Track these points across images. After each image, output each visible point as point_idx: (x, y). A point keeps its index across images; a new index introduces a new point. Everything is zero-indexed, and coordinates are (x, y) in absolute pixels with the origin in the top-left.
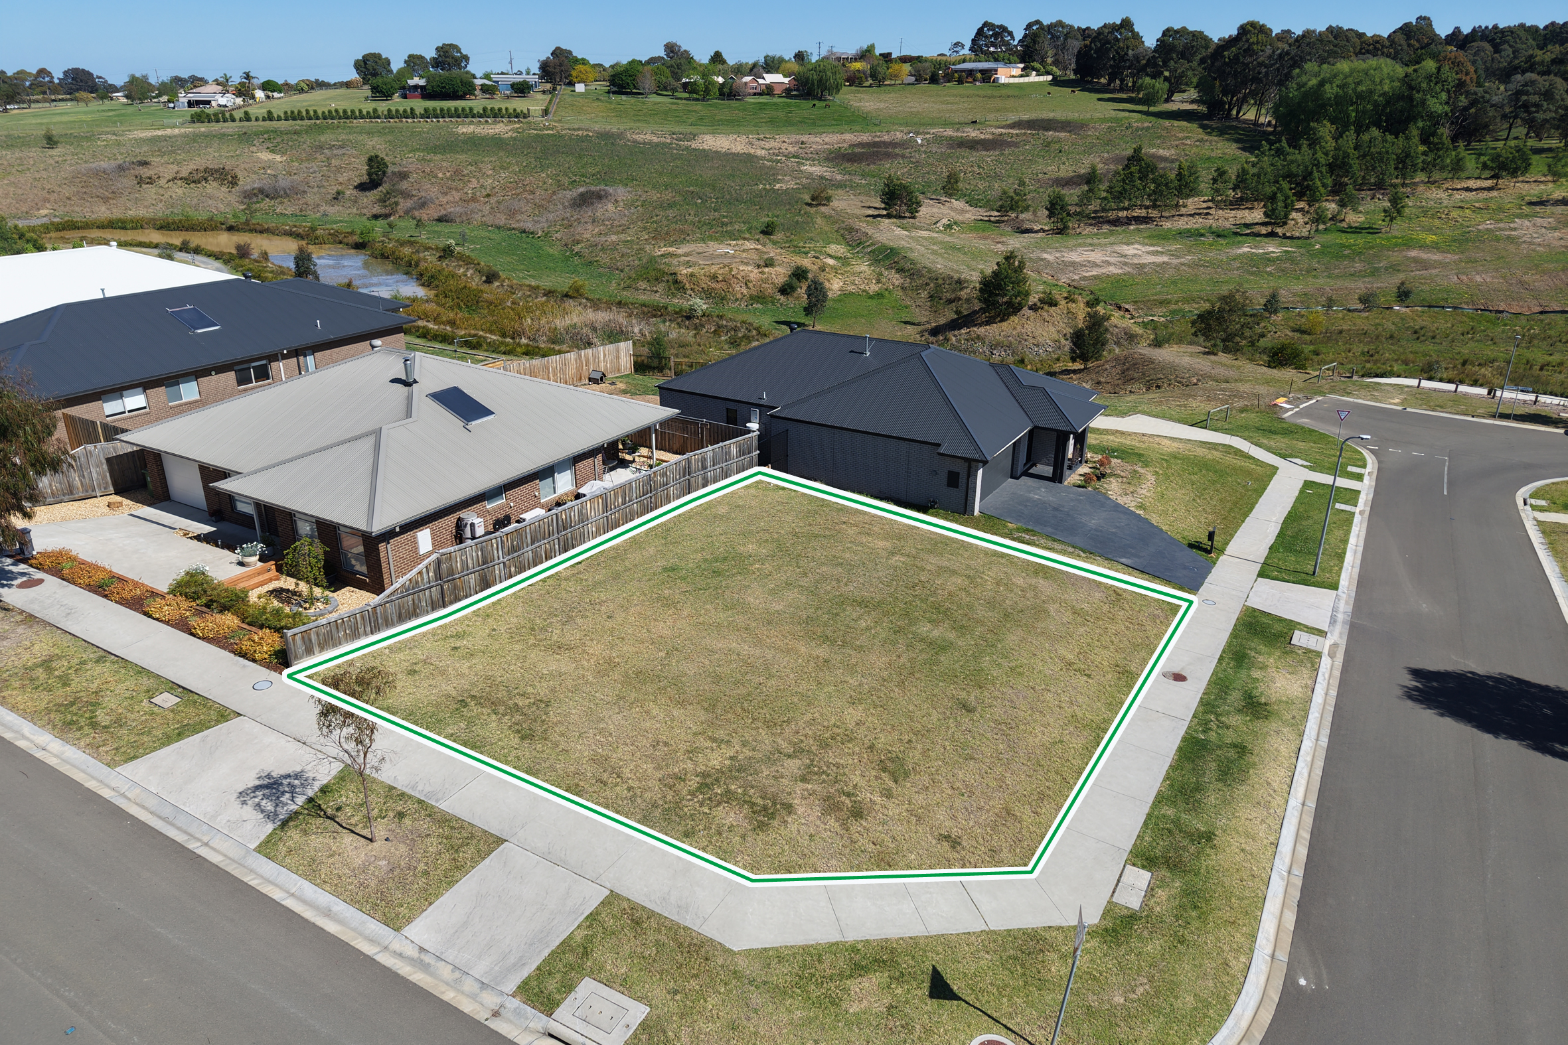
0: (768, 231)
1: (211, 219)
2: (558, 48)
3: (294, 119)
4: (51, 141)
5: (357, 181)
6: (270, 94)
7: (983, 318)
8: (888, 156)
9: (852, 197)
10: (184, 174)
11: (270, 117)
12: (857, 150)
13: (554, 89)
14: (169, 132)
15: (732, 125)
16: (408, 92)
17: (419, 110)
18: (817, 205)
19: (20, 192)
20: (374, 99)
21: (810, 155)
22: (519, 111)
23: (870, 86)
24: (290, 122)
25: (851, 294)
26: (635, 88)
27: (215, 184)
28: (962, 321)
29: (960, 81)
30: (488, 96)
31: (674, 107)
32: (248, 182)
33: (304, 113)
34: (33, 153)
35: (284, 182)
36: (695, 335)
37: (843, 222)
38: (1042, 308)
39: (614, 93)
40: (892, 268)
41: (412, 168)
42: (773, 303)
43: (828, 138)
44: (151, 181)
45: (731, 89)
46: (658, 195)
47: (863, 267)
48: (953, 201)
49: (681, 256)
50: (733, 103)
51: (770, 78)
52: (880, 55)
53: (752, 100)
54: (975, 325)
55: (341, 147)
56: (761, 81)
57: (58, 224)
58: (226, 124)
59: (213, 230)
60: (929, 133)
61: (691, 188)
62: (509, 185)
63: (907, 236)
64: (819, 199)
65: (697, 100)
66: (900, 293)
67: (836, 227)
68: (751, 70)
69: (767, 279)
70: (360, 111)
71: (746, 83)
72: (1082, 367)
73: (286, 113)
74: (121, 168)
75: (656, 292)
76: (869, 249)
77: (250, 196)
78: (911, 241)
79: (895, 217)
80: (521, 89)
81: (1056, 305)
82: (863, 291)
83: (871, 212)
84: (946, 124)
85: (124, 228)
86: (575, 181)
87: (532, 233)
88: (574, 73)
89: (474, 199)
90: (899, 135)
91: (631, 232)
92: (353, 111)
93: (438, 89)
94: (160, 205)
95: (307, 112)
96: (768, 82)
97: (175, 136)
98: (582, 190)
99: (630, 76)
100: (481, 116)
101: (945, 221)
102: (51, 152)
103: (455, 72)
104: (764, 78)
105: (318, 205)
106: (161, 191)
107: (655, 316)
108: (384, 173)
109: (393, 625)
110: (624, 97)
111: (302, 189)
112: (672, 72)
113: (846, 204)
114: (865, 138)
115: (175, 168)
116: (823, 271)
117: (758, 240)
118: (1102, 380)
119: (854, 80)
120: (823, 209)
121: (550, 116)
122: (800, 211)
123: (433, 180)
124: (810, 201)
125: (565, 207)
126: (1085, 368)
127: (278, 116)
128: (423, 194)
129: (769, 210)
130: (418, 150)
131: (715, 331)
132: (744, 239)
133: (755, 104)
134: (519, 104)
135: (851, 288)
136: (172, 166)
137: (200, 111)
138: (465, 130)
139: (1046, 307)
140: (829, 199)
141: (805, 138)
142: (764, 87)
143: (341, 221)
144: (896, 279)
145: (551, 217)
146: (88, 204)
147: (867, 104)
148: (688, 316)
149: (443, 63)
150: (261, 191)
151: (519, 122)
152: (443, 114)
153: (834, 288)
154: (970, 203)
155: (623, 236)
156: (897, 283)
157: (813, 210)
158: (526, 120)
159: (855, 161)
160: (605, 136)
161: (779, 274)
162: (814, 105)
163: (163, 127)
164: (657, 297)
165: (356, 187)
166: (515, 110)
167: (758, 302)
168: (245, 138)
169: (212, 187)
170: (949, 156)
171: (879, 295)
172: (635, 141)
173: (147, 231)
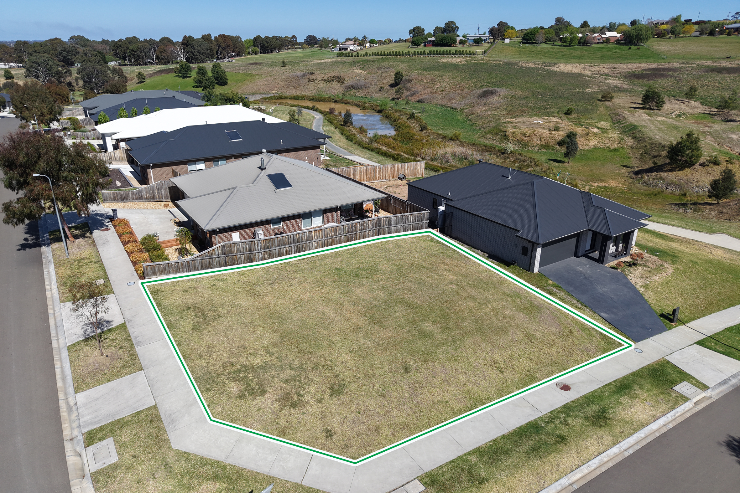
0: (568, 113)
1: (330, 97)
2: (501, 22)
3: (375, 56)
4: (284, 64)
5: (390, 83)
6: (372, 45)
7: (668, 167)
8: (662, 76)
9: (628, 97)
10: (326, 78)
11: (366, 55)
12: (645, 72)
13: (494, 41)
14: (327, 60)
15: (579, 59)
16: (427, 43)
17: (427, 51)
18: (604, 101)
19: (268, 83)
20: (412, 47)
21: (616, 75)
22: (471, 52)
23: (670, 38)
24: (374, 57)
25: (600, 148)
26: (534, 40)
27: (336, 83)
28: (657, 168)
29: (729, 34)
30: (462, 45)
31: (551, 50)
32: (348, 82)
33: (380, 53)
34: (277, 68)
35: (362, 83)
36: (503, 162)
37: (615, 110)
38: (708, 166)
39: (523, 43)
40: (630, 136)
41: (414, 77)
42: (552, 149)
43: (630, 66)
44: (313, 81)
45: (585, 40)
46: (521, 93)
47: (615, 135)
48: (692, 102)
49: (514, 123)
50: (585, 48)
51: (609, 34)
52: (684, 20)
53: (596, 46)
54: (662, 172)
55: (389, 68)
56: (603, 36)
57: (277, 96)
58: (349, 58)
59: (329, 102)
60: (695, 64)
61: (539, 90)
62: (453, 86)
63: (649, 120)
64: (606, 97)
65: (565, 46)
66: (629, 150)
67: (609, 113)
68: (601, 30)
69: (553, 137)
70: (403, 52)
71: (595, 37)
72: (715, 202)
73: (373, 53)
74: (304, 75)
75: (495, 140)
76: (623, 125)
77: (348, 88)
78: (649, 122)
79: (648, 109)
80: (478, 42)
81: (718, 164)
82: (607, 147)
83: (634, 106)
84: (708, 59)
85: (298, 99)
86: (484, 85)
87: (456, 109)
88: (506, 34)
89: (436, 92)
90: (675, 64)
91: (498, 110)
92: (399, 52)
93: (439, 42)
94: (314, 91)
95: (381, 52)
96: (607, 36)
97: (328, 62)
98: (485, 89)
99: (533, 35)
100: (453, 54)
101: (678, 113)
102: (284, 68)
103: (451, 34)
104: (605, 34)
105: (372, 93)
106: (316, 85)
107: (487, 151)
108: (401, 79)
109: (198, 270)
110: (527, 45)
111: (368, 85)
112: (556, 32)
113: (620, 100)
114: (653, 66)
115: (323, 75)
116: (587, 135)
117: (560, 117)
118: (724, 211)
119: (660, 35)
120: (607, 103)
121: (486, 55)
122: (593, 103)
123: (422, 83)
124: (601, 99)
125: (474, 97)
126: (718, 203)
127: (370, 54)
128: (415, 89)
129: (575, 102)
130: (419, 69)
131: (514, 161)
132: (553, 116)
133: (597, 48)
134: (474, 49)
135: (601, 145)
136: (322, 75)
137: (343, 52)
138: (443, 61)
139: (711, 165)
140: (612, 98)
141: (616, 66)
142: (605, 39)
143: (379, 100)
144: (630, 142)
145: (467, 102)
146: (289, 89)
147: (663, 48)
148: (503, 152)
149: (447, 30)
150: (352, 86)
151: (470, 57)
152: (437, 53)
153: (590, 144)
154: (702, 104)
155: (493, 113)
156: (629, 144)
157: (600, 103)
158: (474, 56)
159: (641, 78)
160: (509, 64)
161: (560, 135)
162: (630, 48)
163: (326, 58)
164: (494, 143)
165: (389, 86)
166: (470, 51)
167: (544, 148)
168: (353, 63)
169: (335, 84)
170: (702, 76)
171: (616, 150)
172: (522, 67)
173: (306, 101)
